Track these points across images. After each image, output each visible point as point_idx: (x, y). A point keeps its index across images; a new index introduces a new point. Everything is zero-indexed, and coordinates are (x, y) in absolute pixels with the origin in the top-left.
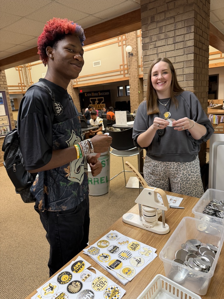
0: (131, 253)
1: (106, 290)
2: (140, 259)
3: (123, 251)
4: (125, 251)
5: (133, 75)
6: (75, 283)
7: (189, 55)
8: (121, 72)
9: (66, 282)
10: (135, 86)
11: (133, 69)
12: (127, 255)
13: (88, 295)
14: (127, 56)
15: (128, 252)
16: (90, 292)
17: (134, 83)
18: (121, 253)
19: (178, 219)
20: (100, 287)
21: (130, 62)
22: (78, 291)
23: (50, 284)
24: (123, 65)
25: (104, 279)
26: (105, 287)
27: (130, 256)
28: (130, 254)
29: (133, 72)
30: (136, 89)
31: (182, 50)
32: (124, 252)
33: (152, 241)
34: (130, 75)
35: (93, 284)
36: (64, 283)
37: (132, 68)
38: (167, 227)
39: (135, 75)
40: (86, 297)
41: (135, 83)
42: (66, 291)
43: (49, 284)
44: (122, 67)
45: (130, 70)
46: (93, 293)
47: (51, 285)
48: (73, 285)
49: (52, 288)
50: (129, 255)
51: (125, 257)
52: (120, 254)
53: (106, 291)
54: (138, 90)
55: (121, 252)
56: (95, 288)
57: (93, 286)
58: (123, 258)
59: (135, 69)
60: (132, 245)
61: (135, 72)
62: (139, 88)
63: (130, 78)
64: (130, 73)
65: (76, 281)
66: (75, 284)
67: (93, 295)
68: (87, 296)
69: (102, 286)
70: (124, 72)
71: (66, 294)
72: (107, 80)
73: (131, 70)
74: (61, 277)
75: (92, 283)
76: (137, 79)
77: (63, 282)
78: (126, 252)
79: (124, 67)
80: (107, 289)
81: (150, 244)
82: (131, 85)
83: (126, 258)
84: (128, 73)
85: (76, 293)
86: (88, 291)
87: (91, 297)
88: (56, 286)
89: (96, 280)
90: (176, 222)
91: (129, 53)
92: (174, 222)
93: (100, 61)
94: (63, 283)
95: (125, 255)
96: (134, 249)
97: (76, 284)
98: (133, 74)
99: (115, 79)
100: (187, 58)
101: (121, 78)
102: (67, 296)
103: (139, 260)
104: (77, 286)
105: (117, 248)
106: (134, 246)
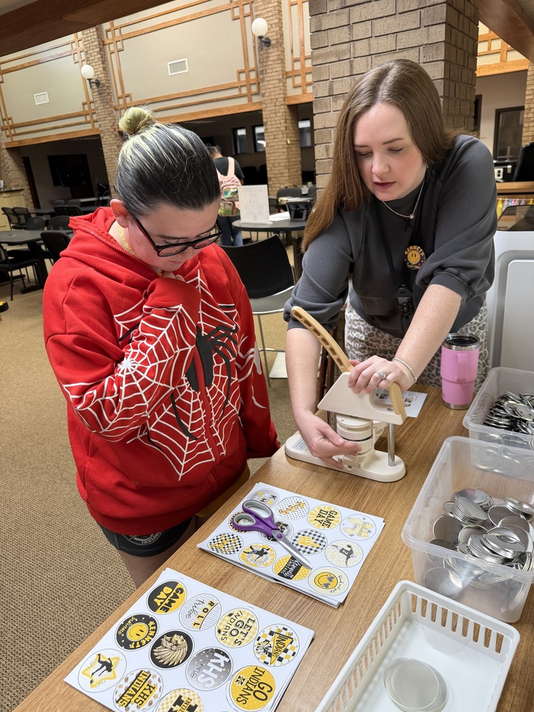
0: (322, 536)
1: (258, 640)
2: (349, 546)
3: (303, 533)
4: (306, 532)
5: (273, 97)
6: (169, 638)
7: (432, 29)
8: (240, 90)
9: (144, 642)
10: (279, 126)
11: (271, 82)
12: (314, 541)
13: (213, 663)
14: (254, 47)
15: (313, 533)
16: (216, 654)
17: (276, 119)
18: (297, 537)
19: (423, 443)
20: (239, 637)
21: (264, 64)
22: (183, 657)
23: (99, 655)
24: (246, 71)
25: (244, 615)
26: (254, 633)
27: (322, 541)
28: (319, 536)
29: (271, 90)
30: (280, 132)
31: (415, 15)
32: (304, 535)
33: (367, 500)
34: (264, 98)
35: (219, 631)
36: (138, 646)
37: (268, 79)
38: (398, 463)
39: (277, 96)
40: (211, 670)
41: (278, 118)
42: (149, 665)
43: (96, 657)
44: (243, 77)
45: (265, 83)
46: (224, 654)
47: (104, 657)
48: (165, 645)
49: (108, 666)
50: (320, 541)
51: (310, 547)
52: (295, 540)
53: (257, 642)
54: (285, 135)
55: (296, 535)
56: (228, 640)
57: (220, 636)
58: (307, 550)
59: (276, 81)
60: (319, 516)
61: (277, 89)
62: (288, 131)
63: (264, 106)
64: (263, 91)
65: (171, 634)
66: (170, 642)
67: (227, 660)
68: (213, 667)
69: (245, 632)
70: (249, 90)
71: (152, 673)
72: (206, 112)
73: (267, 83)
74: (125, 632)
75: (217, 630)
76: (284, 109)
77: (136, 643)
78: (310, 534)
79: (248, 77)
80: (259, 638)
81: (365, 508)
82: (269, 123)
83: (314, 549)
84: (257, 94)
85: (178, 664)
86: (211, 653)
87: (223, 665)
88: (118, 659)
89: (223, 620)
90: (418, 452)
91: (260, 38)
92: (415, 452)
93: (186, 59)
94: (135, 645)
95: (308, 541)
96: (328, 523)
97: (173, 641)
98: (272, 93)
99: (226, 108)
100: (428, 35)
101: (240, 106)
102: (158, 676)
103: (349, 549)
104: (177, 645)
105: (284, 527)
106: (326, 516)
